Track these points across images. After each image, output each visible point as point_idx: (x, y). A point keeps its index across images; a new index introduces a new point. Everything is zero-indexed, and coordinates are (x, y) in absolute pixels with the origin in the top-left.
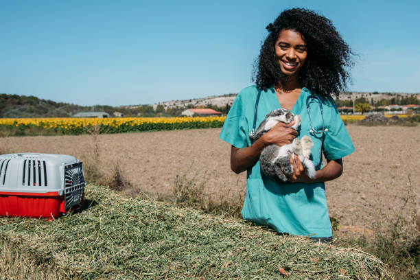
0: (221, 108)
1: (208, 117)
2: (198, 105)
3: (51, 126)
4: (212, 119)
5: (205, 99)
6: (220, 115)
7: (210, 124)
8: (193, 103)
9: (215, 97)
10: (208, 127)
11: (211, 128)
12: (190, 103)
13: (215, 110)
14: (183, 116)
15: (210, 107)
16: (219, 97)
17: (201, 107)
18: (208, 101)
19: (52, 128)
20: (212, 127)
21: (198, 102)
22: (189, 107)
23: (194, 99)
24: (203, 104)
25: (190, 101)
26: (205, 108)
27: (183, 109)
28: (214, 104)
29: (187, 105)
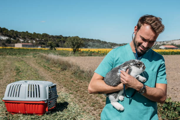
0: (178, 45)
1: (169, 50)
2: (167, 43)
4: (171, 50)
5: (170, 41)
6: (177, 49)
7: (170, 53)
8: (165, 43)
9: (175, 40)
12: (163, 43)
13: (175, 46)
14: (160, 49)
15: (172, 44)
16: (177, 40)
17: (168, 45)
18: (172, 42)
20: (171, 54)
21: (167, 42)
22: (163, 45)
23: (166, 41)
24: (170, 43)
25: (164, 42)
26: (170, 45)
27: (160, 46)
28: (174, 43)
29: (162, 43)
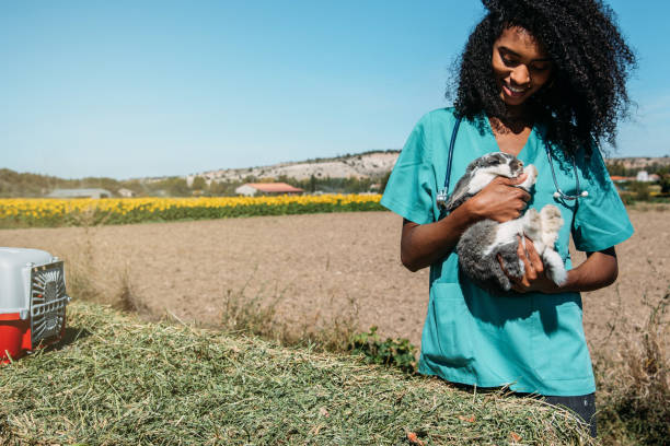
0: (302, 182)
1: (280, 197)
2: (263, 176)
3: (8, 213)
4: (287, 199)
5: (274, 168)
6: (300, 194)
7: (285, 209)
8: (256, 174)
9: (291, 164)
10: (280, 213)
11: (285, 216)
12: (250, 174)
13: (292, 185)
14: (238, 195)
15: (283, 179)
16: (299, 163)
17: (268, 181)
18: (280, 170)
19: (10, 216)
20: (288, 213)
21: (263, 172)
22: (249, 181)
23: (257, 168)
24: (273, 175)
25: (251, 170)
26: (276, 182)
27: (237, 184)
28: (290, 176)
29: (244, 176)
